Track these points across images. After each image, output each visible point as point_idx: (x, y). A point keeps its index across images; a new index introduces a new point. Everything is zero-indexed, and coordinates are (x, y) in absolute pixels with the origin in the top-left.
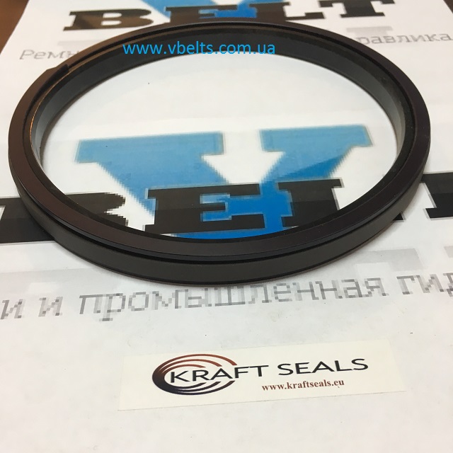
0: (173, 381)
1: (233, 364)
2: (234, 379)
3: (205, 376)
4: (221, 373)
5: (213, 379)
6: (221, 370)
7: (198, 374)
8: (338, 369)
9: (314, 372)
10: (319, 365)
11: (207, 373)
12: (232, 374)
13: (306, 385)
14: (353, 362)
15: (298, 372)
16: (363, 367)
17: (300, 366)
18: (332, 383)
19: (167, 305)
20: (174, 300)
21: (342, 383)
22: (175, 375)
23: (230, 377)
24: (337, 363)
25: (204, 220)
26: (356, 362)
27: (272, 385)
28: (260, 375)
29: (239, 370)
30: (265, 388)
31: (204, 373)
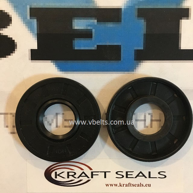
0: (56, 177)
1: (91, 169)
2: (90, 179)
3: (74, 176)
4: (83, 175)
5: (78, 178)
6: (83, 173)
7: (70, 174)
8: (150, 177)
9: (136, 177)
10: (139, 174)
11: (75, 174)
12: (90, 176)
13: (130, 185)
14: (159, 173)
15: (127, 177)
16: (164, 177)
17: (129, 173)
18: (144, 185)
19: (50, 125)
20: (55, 120)
21: (150, 185)
22: (57, 174)
23: (88, 177)
24: (150, 173)
25: (76, 48)
26: (161, 173)
27: (111, 184)
28: (105, 177)
29: (94, 173)
30: (107, 185)
31: (73, 174)
